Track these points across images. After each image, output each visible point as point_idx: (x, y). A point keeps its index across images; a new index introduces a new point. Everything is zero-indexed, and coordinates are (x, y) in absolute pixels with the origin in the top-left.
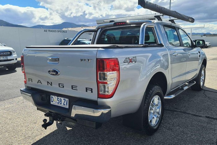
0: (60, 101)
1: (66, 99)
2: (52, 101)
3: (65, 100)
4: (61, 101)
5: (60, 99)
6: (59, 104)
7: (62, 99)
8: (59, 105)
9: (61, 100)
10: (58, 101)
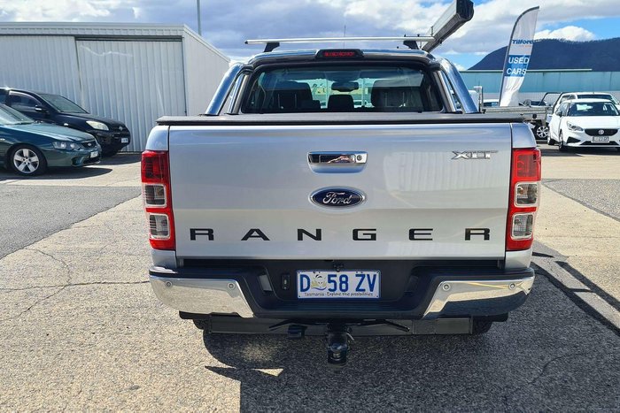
0: (342, 282)
1: (365, 273)
2: (305, 286)
3: (363, 276)
4: (346, 282)
5: (342, 276)
6: (338, 291)
7: (351, 275)
8: (339, 294)
9: (344, 279)
10: (332, 286)
